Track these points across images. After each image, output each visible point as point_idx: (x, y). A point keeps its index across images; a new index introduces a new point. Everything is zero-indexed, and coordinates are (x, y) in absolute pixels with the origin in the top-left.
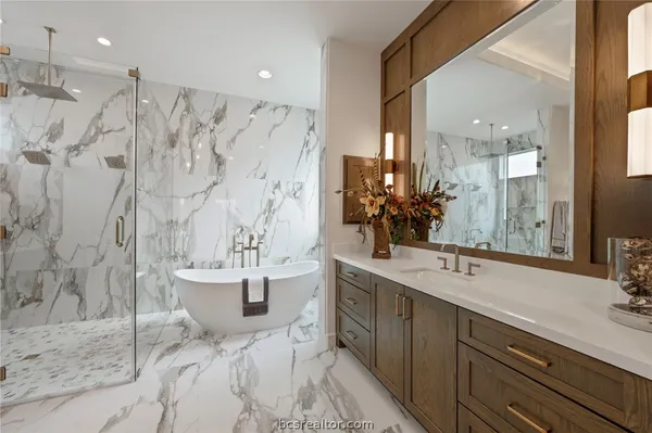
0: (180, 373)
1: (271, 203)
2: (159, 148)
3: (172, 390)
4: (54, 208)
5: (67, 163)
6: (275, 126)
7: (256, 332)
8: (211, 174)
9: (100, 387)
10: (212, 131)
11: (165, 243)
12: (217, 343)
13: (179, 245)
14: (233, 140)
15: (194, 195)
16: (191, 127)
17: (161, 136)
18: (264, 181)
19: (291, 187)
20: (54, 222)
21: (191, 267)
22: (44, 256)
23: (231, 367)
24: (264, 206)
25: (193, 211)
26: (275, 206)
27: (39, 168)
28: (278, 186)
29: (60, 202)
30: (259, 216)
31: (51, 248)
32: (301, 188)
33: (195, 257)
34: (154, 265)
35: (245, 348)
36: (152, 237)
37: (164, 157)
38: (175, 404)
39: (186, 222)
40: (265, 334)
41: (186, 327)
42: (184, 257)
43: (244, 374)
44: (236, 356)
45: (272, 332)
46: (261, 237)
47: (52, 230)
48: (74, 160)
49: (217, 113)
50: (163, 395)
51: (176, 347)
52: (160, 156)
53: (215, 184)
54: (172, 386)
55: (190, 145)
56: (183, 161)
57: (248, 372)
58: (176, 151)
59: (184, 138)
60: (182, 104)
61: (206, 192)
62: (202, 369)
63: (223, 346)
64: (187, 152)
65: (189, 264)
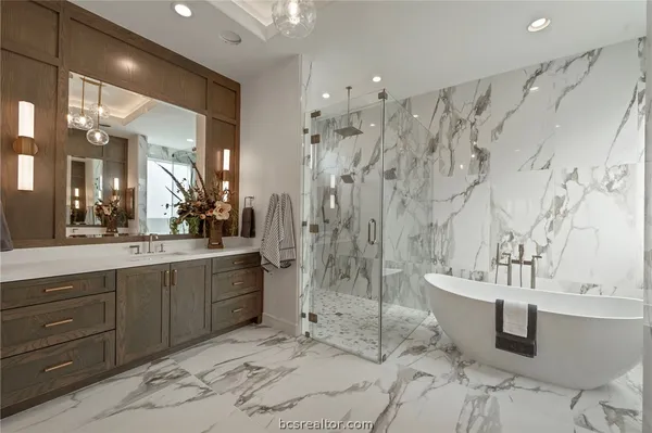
0: (415, 377)
1: (559, 201)
2: (422, 156)
3: (402, 390)
4: (356, 212)
5: (363, 180)
6: (567, 90)
7: (517, 375)
8: (472, 172)
9: (359, 355)
10: (472, 124)
11: (426, 245)
12: (462, 365)
13: (438, 249)
14: (500, 128)
15: (453, 198)
16: (451, 127)
17: (424, 144)
18: (547, 172)
19: (600, 175)
20: (356, 224)
21: (450, 273)
22: (351, 247)
23: (466, 401)
24: (547, 206)
25: (452, 215)
26: (568, 205)
27: (349, 185)
28: (574, 175)
29: (359, 209)
30: (538, 221)
31: (354, 242)
32: (625, 173)
33: (453, 263)
34: (417, 265)
35: (494, 388)
36: (415, 238)
37: (425, 163)
38: (399, 405)
39: (445, 226)
40: (533, 385)
41: (438, 334)
42: (443, 261)
43: (480, 421)
44: (480, 393)
45: (544, 387)
46: (541, 250)
47: (355, 228)
48: (367, 177)
49: (479, 102)
50: (394, 390)
51: (421, 349)
52: (422, 162)
53: (476, 183)
54: (403, 386)
55: (450, 146)
56: (442, 164)
57: (487, 420)
58: (436, 155)
59: (444, 141)
60: (442, 106)
61: (466, 193)
62: (436, 384)
63: (467, 371)
64: (446, 154)
65: (447, 269)
